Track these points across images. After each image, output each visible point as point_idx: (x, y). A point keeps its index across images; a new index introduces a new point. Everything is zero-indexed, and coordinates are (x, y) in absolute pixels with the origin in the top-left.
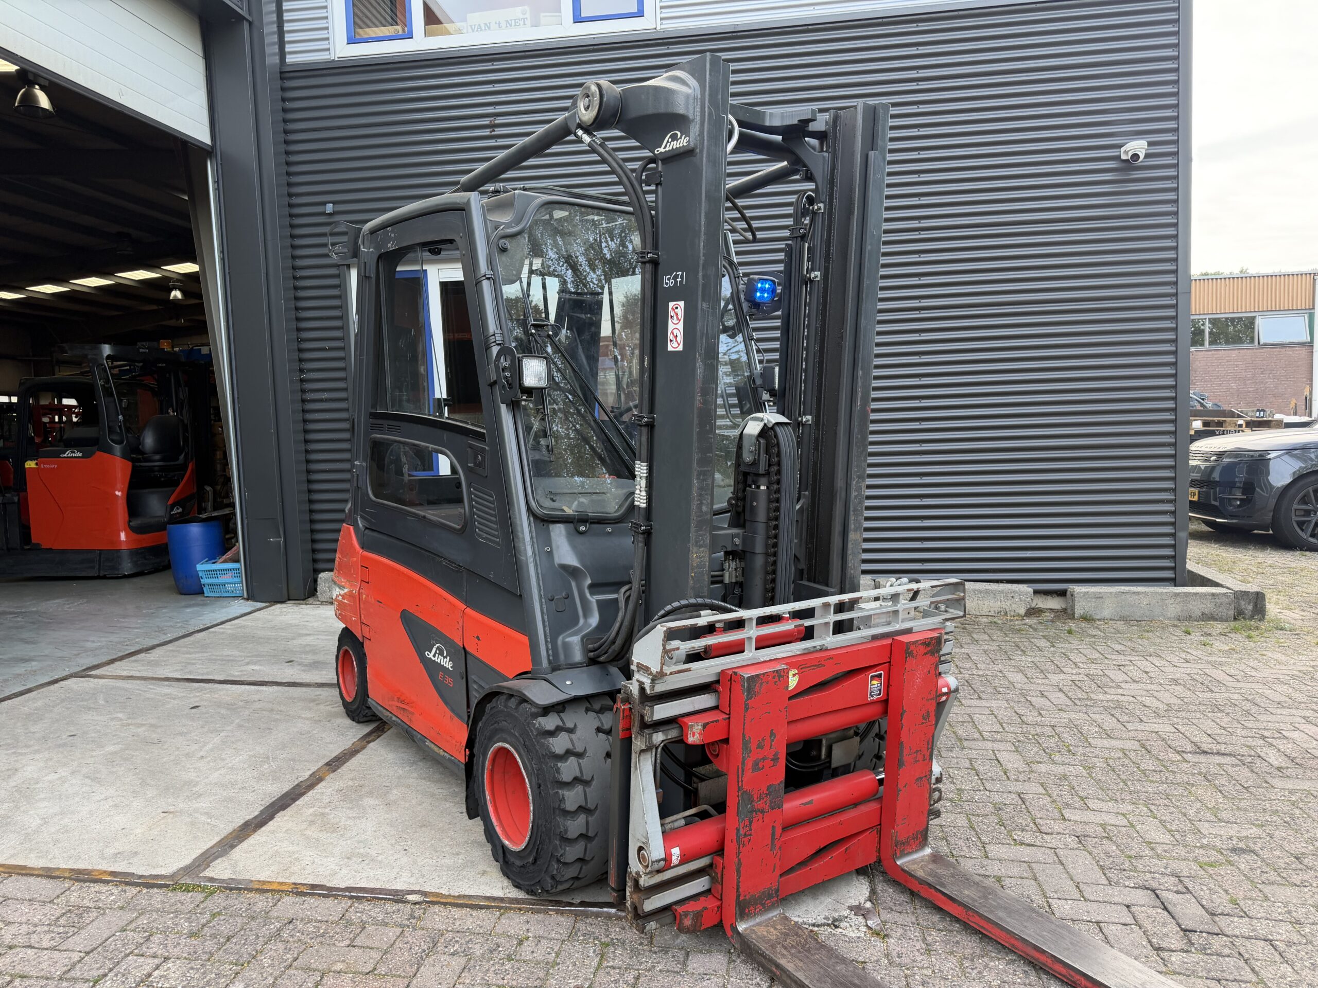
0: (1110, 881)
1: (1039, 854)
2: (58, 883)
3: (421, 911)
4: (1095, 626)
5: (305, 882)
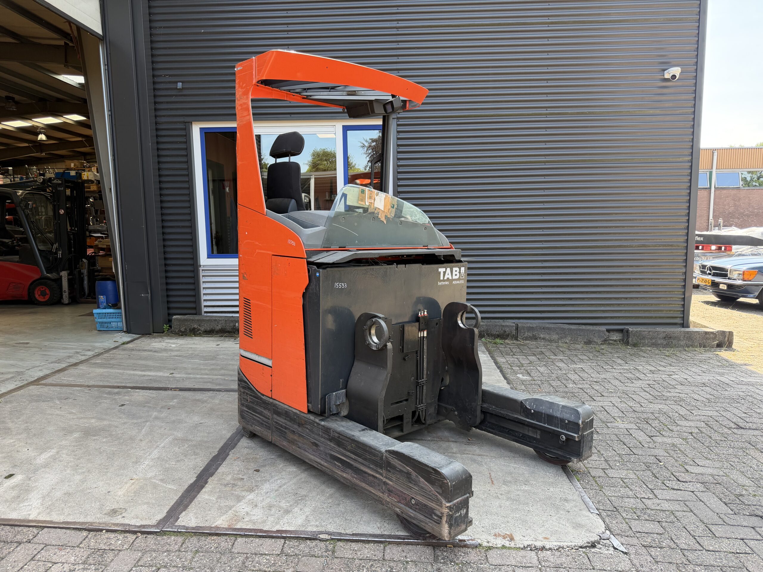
0: (734, 512)
1: (686, 495)
2: (78, 532)
3: (332, 546)
4: (642, 350)
5: (248, 527)
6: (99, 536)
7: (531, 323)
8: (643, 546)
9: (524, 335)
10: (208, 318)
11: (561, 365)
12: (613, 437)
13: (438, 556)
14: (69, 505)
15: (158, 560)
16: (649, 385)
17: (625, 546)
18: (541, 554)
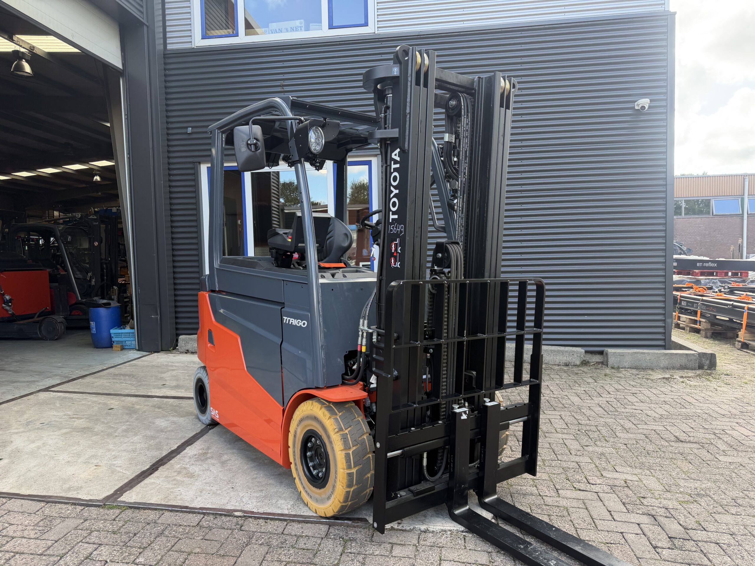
0: (628, 511)
1: (589, 495)
2: (38, 503)
3: (242, 521)
4: (620, 371)
5: (177, 504)
6: (54, 507)
15: (94, 526)
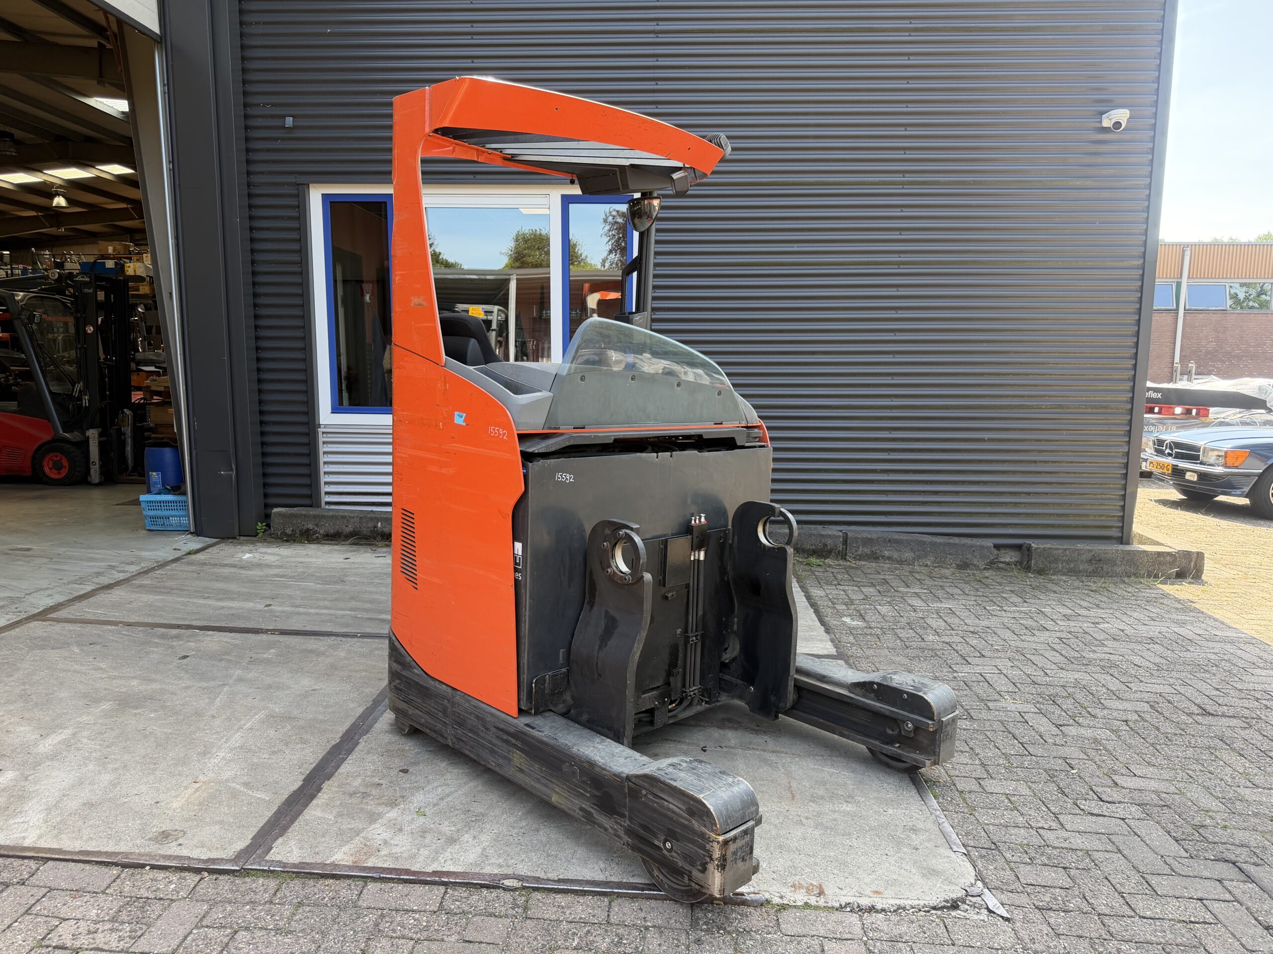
0: (1190, 854)
1: (1112, 825)
2: (104, 869)
3: (523, 898)
4: (1051, 581)
5: (386, 866)
6: (139, 876)
7: (869, 532)
8: (1037, 908)
9: (857, 551)
10: (331, 513)
11: (917, 603)
12: (997, 726)
13: (698, 918)
14: (91, 823)
15: (235, 918)
16: (1060, 639)
17: (1007, 907)
18: (868, 919)
